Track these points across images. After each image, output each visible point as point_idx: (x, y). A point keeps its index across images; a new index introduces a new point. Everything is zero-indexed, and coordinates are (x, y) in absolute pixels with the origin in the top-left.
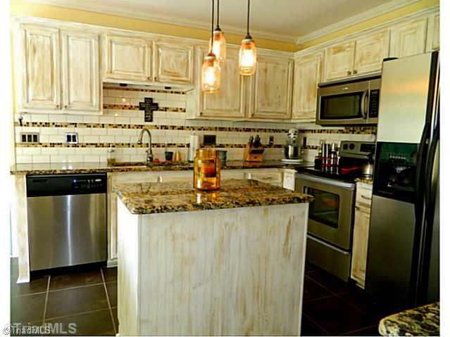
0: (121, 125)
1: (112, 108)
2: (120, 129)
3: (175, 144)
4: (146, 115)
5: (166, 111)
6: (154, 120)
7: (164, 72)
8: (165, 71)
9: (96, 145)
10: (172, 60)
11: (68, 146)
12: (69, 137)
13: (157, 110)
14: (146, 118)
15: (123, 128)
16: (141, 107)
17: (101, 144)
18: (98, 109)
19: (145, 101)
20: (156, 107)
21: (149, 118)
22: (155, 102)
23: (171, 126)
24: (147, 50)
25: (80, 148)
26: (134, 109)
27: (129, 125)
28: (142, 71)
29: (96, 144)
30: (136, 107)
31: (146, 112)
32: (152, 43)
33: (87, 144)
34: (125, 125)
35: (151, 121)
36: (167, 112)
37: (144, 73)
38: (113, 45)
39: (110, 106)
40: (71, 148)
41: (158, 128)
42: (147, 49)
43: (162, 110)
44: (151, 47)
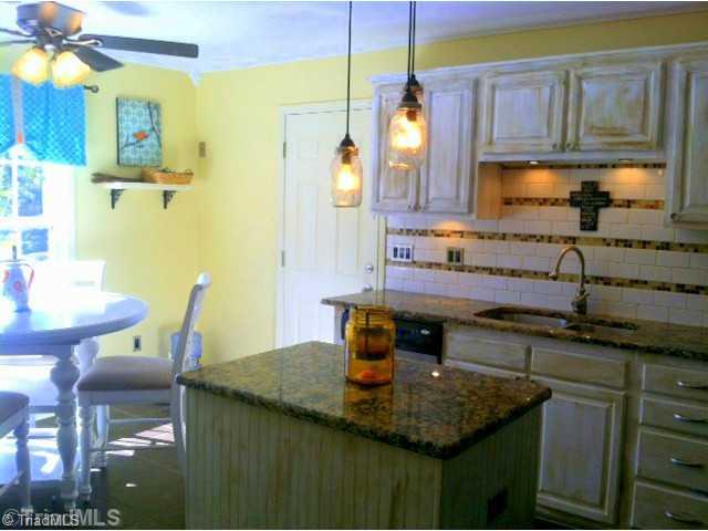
0: (535, 236)
1: (521, 204)
2: (532, 244)
3: (646, 282)
4: (581, 217)
5: (629, 207)
6: (600, 225)
7: (591, 129)
8: (592, 127)
9: (491, 271)
10: (609, 102)
11: (450, 269)
12: (450, 254)
13: (607, 206)
14: (582, 224)
15: (538, 241)
16: (573, 201)
17: (498, 270)
18: (466, 210)
19: (583, 188)
20: (606, 200)
21: (590, 224)
22: (603, 188)
23: (639, 242)
24: (559, 89)
25: (466, 274)
26: (561, 205)
27: (550, 237)
28: (545, 132)
29: (491, 269)
30: (564, 200)
31: (582, 210)
32: (568, 73)
33: (477, 268)
34: (542, 237)
35: (594, 228)
36: (632, 210)
37: (549, 135)
38: (497, 93)
39: (518, 199)
40: (453, 273)
41: (609, 245)
42: (557, 87)
43: (620, 206)
44: (566, 84)
